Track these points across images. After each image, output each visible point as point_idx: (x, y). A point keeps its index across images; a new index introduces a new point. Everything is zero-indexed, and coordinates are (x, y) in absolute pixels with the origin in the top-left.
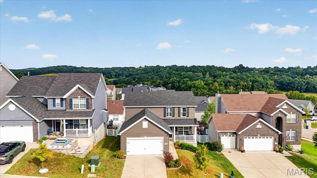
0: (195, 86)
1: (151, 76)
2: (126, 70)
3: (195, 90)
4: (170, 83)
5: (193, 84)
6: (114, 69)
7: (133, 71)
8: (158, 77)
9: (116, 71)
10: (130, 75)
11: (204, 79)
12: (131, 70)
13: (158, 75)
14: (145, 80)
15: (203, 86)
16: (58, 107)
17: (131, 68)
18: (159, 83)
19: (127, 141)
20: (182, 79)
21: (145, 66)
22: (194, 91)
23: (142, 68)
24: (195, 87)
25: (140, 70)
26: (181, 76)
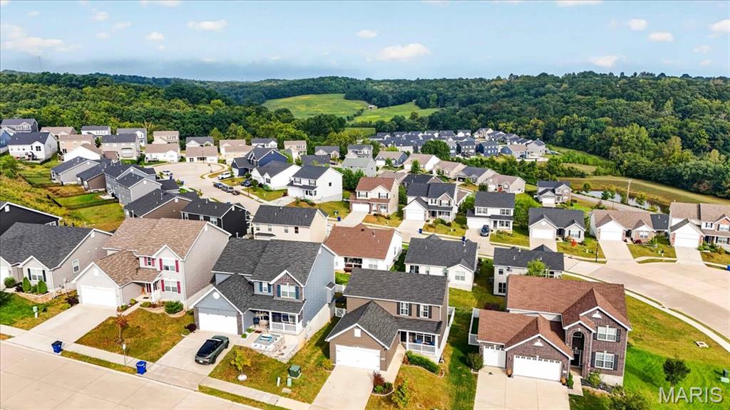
0: (621, 140)
1: (518, 106)
2: (463, 87)
3: (620, 150)
4: (561, 129)
5: (617, 135)
6: (434, 84)
7: (478, 91)
8: (534, 108)
9: (438, 89)
10: (471, 101)
11: (653, 120)
12: (474, 86)
13: (535, 105)
14: (502, 118)
15: (646, 141)
16: (265, 293)
17: (475, 81)
18: (536, 126)
20: (593, 116)
21: (512, 74)
22: (618, 153)
23: (501, 83)
24: (620, 143)
25: (496, 86)
26: (594, 108)
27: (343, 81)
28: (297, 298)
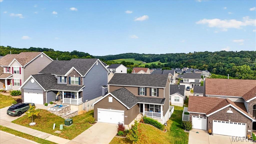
0: (240, 70)
1: (198, 61)
2: (177, 56)
3: (240, 74)
4: (215, 67)
5: (238, 68)
6: (167, 55)
7: (183, 57)
8: (204, 61)
9: (168, 56)
10: (180, 60)
11: (252, 64)
12: (181, 55)
13: (204, 60)
14: (192, 64)
15: (250, 71)
16: (63, 82)
17: (181, 54)
18: (205, 67)
19: (98, 111)
20: (227, 63)
21: (195, 52)
22: (239, 75)
23: (191, 54)
24: (240, 71)
25: (189, 55)
26: (227, 60)
27: (134, 54)
28: (80, 84)
